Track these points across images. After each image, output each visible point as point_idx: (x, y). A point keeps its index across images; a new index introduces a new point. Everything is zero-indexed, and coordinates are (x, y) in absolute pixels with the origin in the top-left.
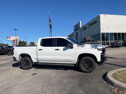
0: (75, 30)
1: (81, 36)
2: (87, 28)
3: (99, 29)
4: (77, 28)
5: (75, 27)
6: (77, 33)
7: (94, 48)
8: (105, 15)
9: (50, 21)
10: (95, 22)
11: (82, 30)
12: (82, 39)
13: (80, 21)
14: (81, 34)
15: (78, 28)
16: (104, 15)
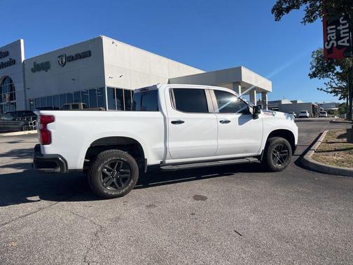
1: (25, 91)
2: (55, 66)
3: (101, 77)
4: (6, 60)
8: (115, 41)
10: (85, 53)
11: (28, 70)
13: (22, 41)
16: (112, 40)
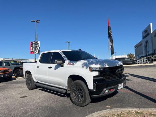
0: (144, 37)
1: (153, 45)
4: (147, 33)
5: (144, 32)
6: (147, 42)
7: (85, 67)
9: (109, 28)
11: (153, 36)
12: (154, 50)
14: (152, 42)
15: (149, 34)
